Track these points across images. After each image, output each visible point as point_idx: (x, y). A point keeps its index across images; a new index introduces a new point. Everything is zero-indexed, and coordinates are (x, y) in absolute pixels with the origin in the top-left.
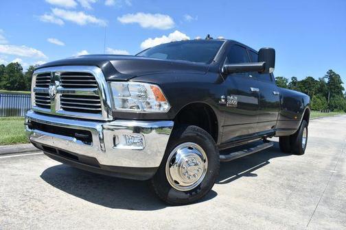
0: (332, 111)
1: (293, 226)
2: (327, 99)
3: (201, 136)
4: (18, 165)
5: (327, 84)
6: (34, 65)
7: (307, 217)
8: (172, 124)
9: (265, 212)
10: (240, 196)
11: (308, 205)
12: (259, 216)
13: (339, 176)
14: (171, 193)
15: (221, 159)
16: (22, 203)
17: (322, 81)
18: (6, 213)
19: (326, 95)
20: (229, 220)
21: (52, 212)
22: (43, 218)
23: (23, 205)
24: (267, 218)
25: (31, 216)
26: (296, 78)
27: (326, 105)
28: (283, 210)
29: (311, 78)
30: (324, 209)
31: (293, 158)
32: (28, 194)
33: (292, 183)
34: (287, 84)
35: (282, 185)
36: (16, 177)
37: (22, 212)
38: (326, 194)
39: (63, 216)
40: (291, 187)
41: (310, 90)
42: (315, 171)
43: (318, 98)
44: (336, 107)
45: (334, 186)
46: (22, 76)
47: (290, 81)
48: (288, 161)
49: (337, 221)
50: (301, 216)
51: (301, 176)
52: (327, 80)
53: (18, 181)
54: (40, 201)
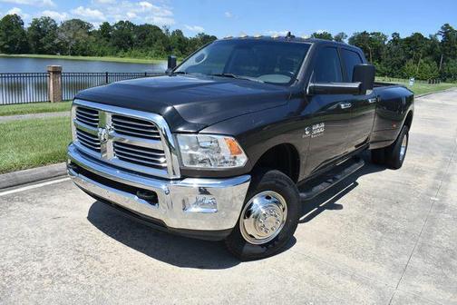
0: (444, 81)
1: (381, 289)
2: (438, 64)
3: (280, 183)
4: (56, 200)
5: (440, 44)
6: (39, 17)
7: (397, 274)
8: (249, 177)
9: (352, 268)
10: (322, 243)
11: (400, 255)
12: (344, 275)
13: (441, 207)
14: (246, 248)
15: (302, 198)
16: (78, 263)
17: (433, 39)
18: (64, 279)
19: (438, 60)
20: (311, 281)
21: (114, 276)
22: (107, 285)
23: (80, 266)
24: (353, 278)
25: (93, 282)
26: (397, 35)
27: (436, 73)
28: (371, 264)
29: (419, 35)
30: (417, 262)
31: (387, 174)
32: (80, 248)
33: (385, 220)
34: (386, 43)
35: (371, 223)
36: (59, 221)
37: (81, 278)
38: (423, 238)
39: (129, 280)
40: (381, 227)
41: (417, 51)
42: (412, 199)
43: (427, 62)
44: (450, 76)
45: (434, 224)
46: (23, 33)
47: (390, 38)
48: (381, 181)
49: (429, 282)
50: (390, 274)
51: (395, 208)
52: (440, 38)
53: (63, 227)
54: (97, 259)
